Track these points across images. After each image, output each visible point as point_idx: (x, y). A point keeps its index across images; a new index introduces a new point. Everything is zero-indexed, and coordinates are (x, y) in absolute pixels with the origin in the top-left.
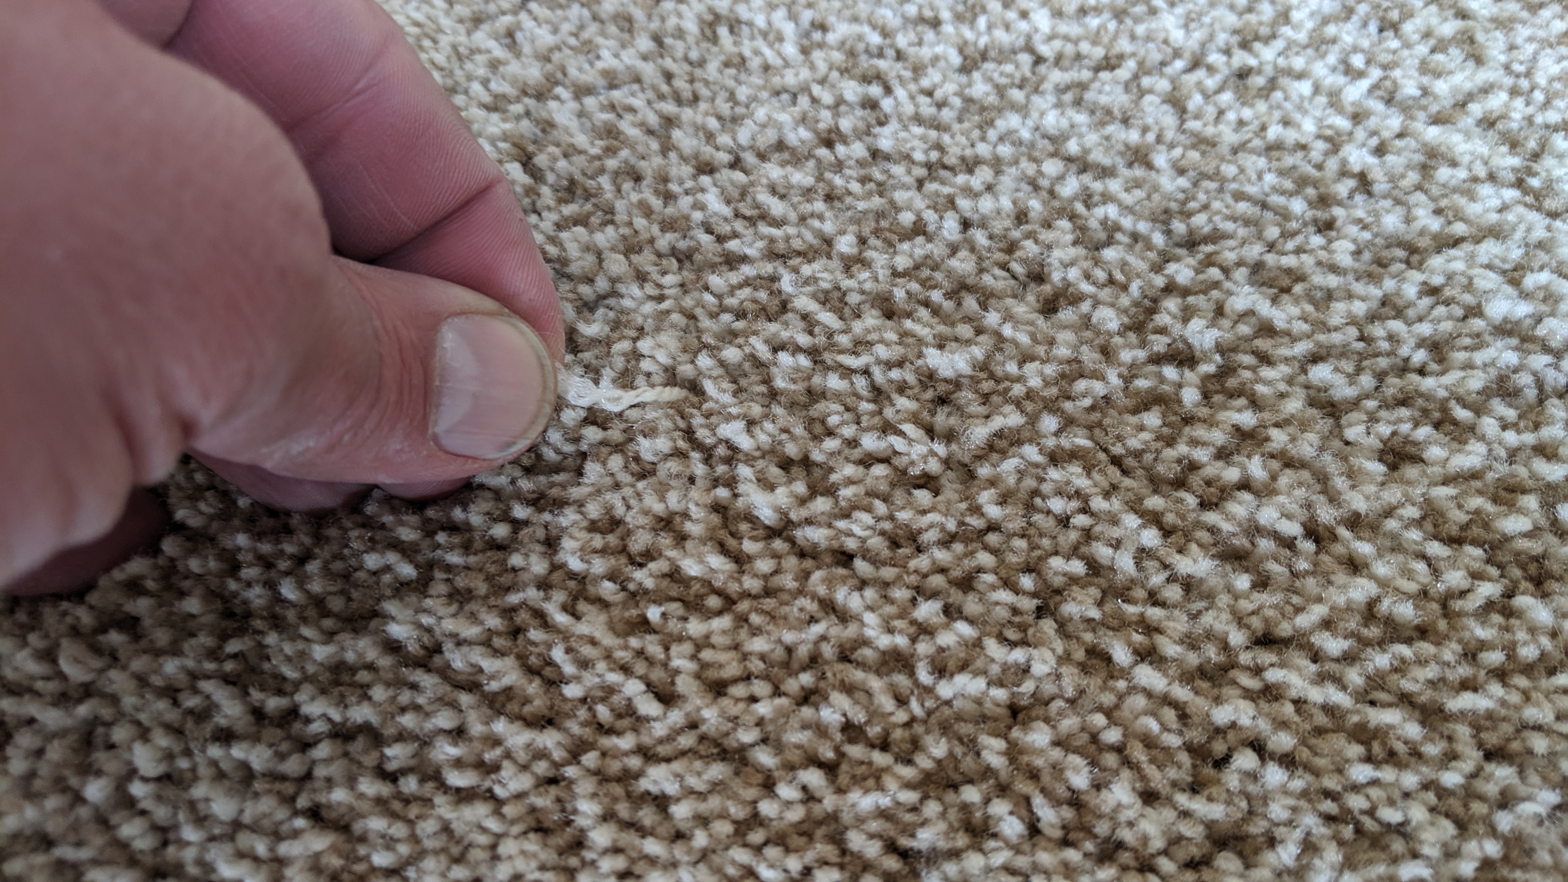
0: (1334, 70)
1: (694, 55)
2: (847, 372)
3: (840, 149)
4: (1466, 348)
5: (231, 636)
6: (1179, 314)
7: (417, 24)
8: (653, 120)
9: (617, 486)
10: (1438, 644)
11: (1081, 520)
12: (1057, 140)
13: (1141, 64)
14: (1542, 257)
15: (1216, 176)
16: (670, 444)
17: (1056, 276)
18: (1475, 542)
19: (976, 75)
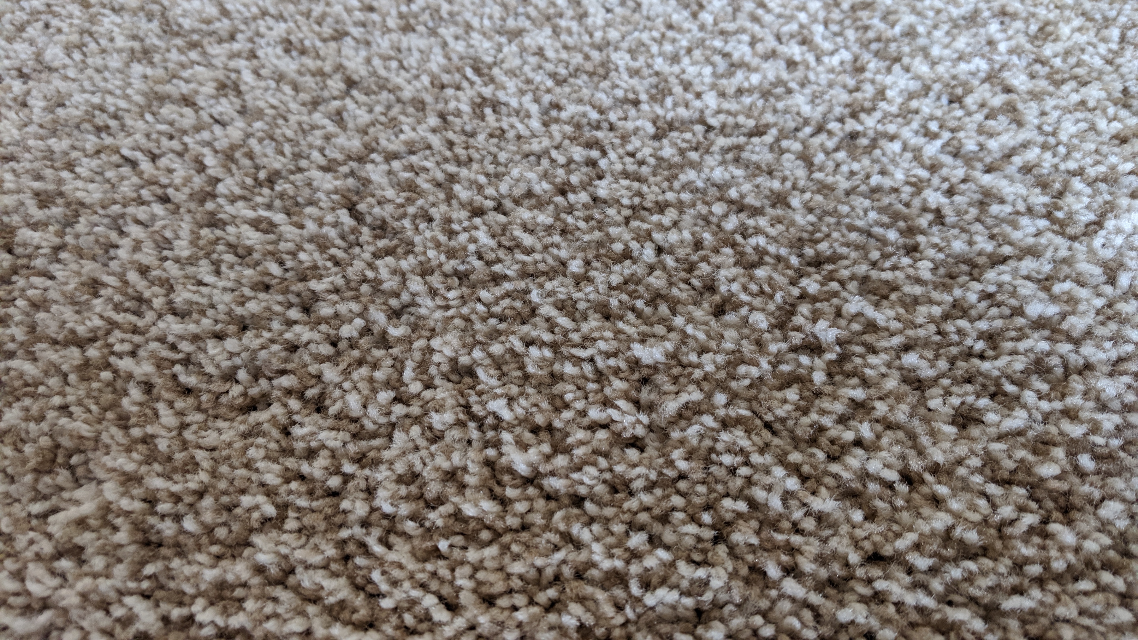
0: (917, 133)
1: (468, 128)
2: (577, 361)
3: (571, 197)
4: (1012, 339)
5: (147, 562)
6: (810, 316)
7: (273, 107)
8: (440, 176)
9: (417, 448)
10: (995, 560)
11: (744, 471)
12: (722, 187)
13: (781, 131)
14: (1066, 270)
15: (834, 213)
16: (454, 417)
17: (723, 289)
18: (1020, 484)
19: (665, 141)
